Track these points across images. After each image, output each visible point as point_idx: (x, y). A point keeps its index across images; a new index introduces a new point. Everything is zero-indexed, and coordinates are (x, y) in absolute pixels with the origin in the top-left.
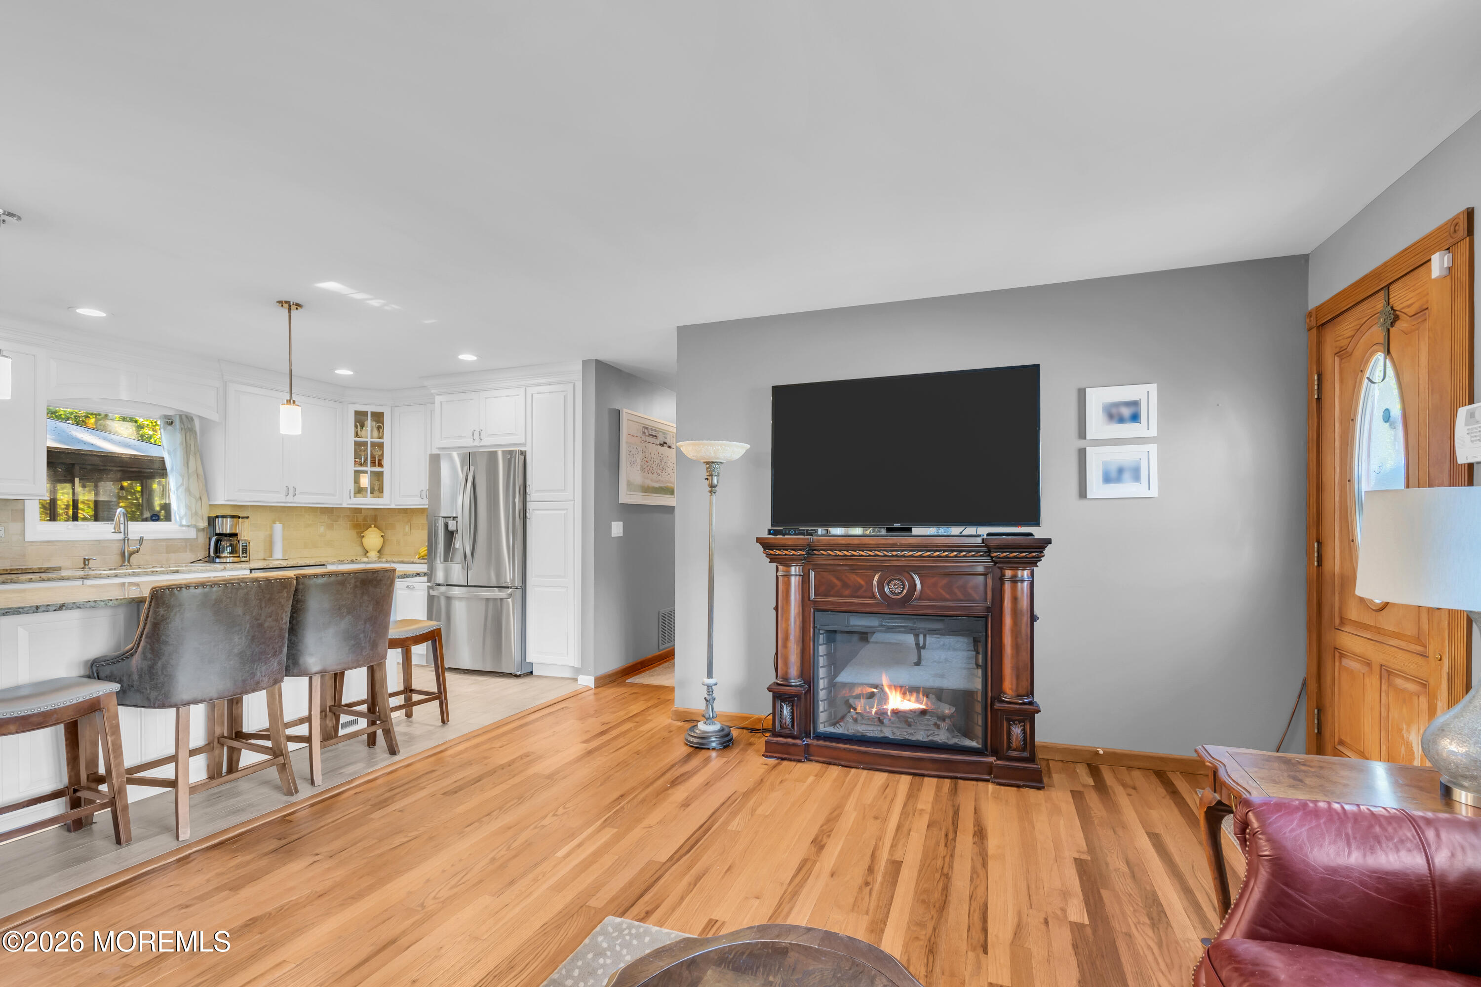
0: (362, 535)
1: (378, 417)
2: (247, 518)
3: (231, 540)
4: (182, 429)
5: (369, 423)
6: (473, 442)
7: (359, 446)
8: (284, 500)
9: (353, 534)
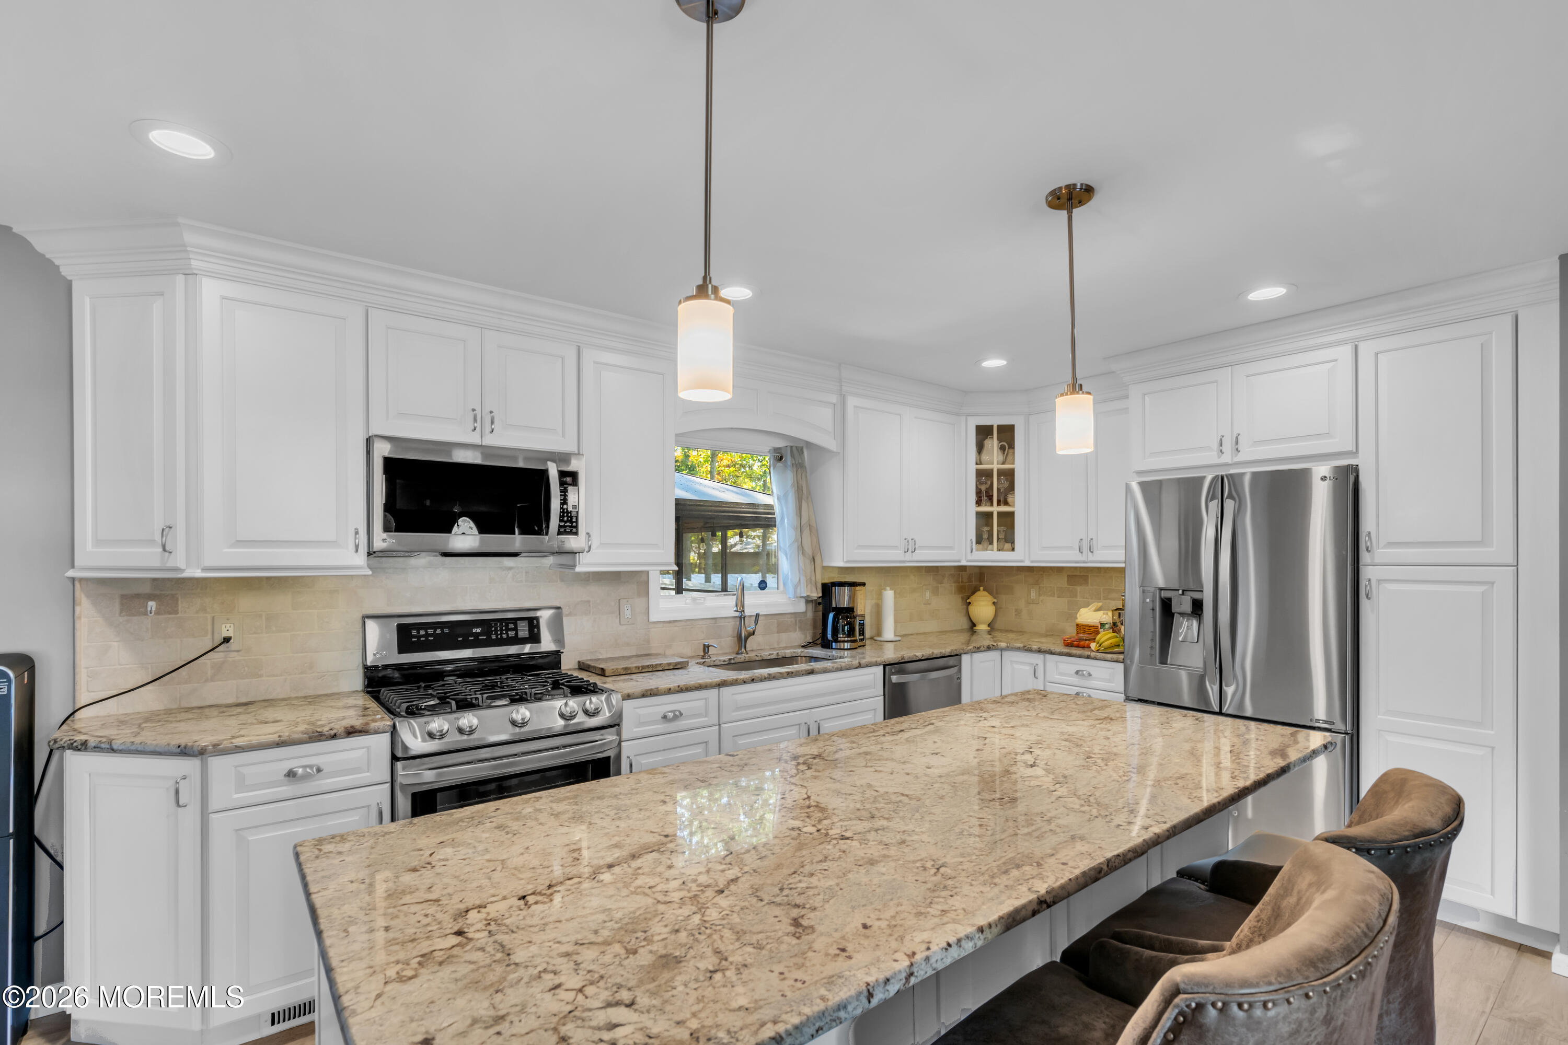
0: (968, 601)
1: (1007, 434)
2: (864, 584)
3: (848, 617)
4: (793, 464)
5: (993, 444)
6: (1219, 457)
7: (983, 475)
8: (902, 559)
9: (956, 600)
